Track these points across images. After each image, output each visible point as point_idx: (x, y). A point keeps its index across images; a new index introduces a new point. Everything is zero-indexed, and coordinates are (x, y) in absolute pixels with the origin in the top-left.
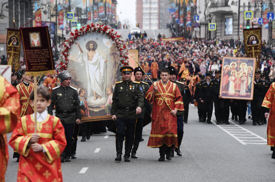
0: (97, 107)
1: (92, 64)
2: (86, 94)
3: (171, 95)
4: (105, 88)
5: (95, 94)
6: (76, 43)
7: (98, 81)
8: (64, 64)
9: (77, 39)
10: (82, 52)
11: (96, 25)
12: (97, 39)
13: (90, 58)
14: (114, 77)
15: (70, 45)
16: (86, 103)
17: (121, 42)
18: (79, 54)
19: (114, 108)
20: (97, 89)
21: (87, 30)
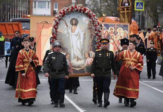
0: (78, 67)
1: (75, 35)
2: (70, 57)
3: (136, 60)
4: (84, 53)
5: (76, 57)
6: (63, 20)
7: (79, 48)
8: (55, 35)
9: (64, 17)
10: (67, 26)
11: (78, 7)
12: (78, 17)
13: (73, 31)
14: (90, 45)
15: (59, 21)
16: (70, 64)
17: (96, 20)
18: (65, 28)
19: (93, 68)
20: (78, 54)
21: (72, 10)
